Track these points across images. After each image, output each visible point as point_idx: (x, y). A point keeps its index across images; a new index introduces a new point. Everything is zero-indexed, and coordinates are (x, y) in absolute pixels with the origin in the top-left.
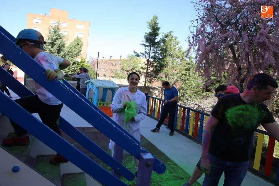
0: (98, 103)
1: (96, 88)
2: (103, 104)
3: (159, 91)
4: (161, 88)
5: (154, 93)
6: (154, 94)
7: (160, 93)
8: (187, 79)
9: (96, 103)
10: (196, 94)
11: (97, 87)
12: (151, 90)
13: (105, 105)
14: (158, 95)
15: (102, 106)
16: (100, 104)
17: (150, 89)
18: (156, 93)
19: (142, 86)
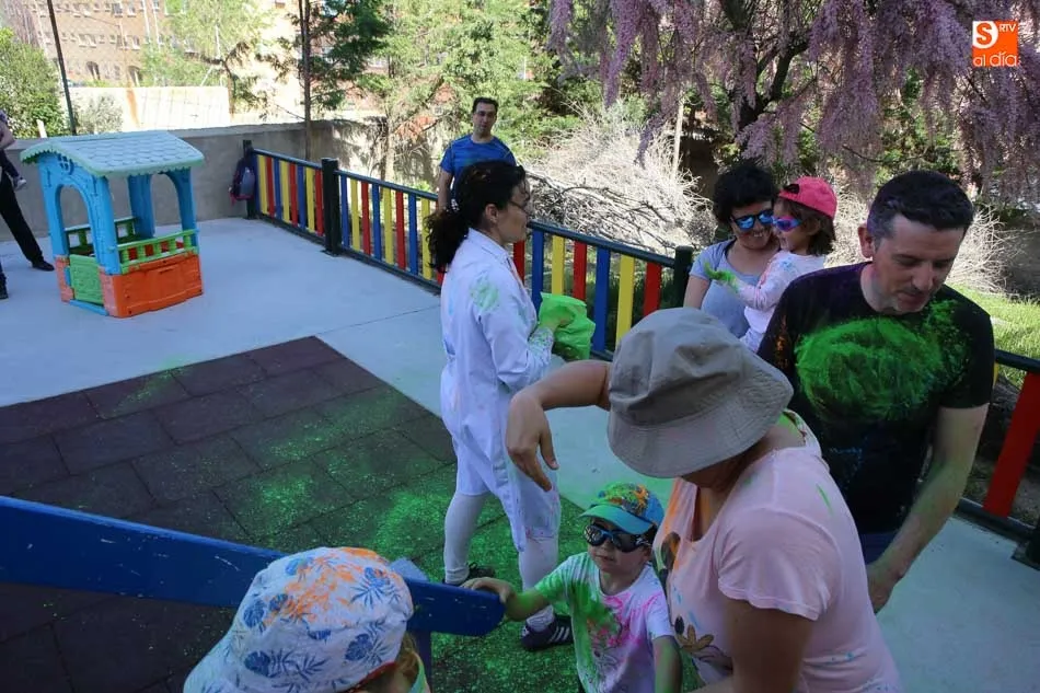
0: (121, 253)
1: (95, 182)
2: (149, 251)
3: (371, 134)
4: (377, 119)
5: (350, 145)
6: (350, 149)
7: (375, 144)
8: (483, 75)
9: (113, 251)
10: (516, 132)
11: (98, 176)
12: (337, 135)
13: (158, 249)
14: (367, 151)
15: (143, 259)
16: (133, 254)
17: (330, 131)
18: (359, 144)
19: (295, 121)
